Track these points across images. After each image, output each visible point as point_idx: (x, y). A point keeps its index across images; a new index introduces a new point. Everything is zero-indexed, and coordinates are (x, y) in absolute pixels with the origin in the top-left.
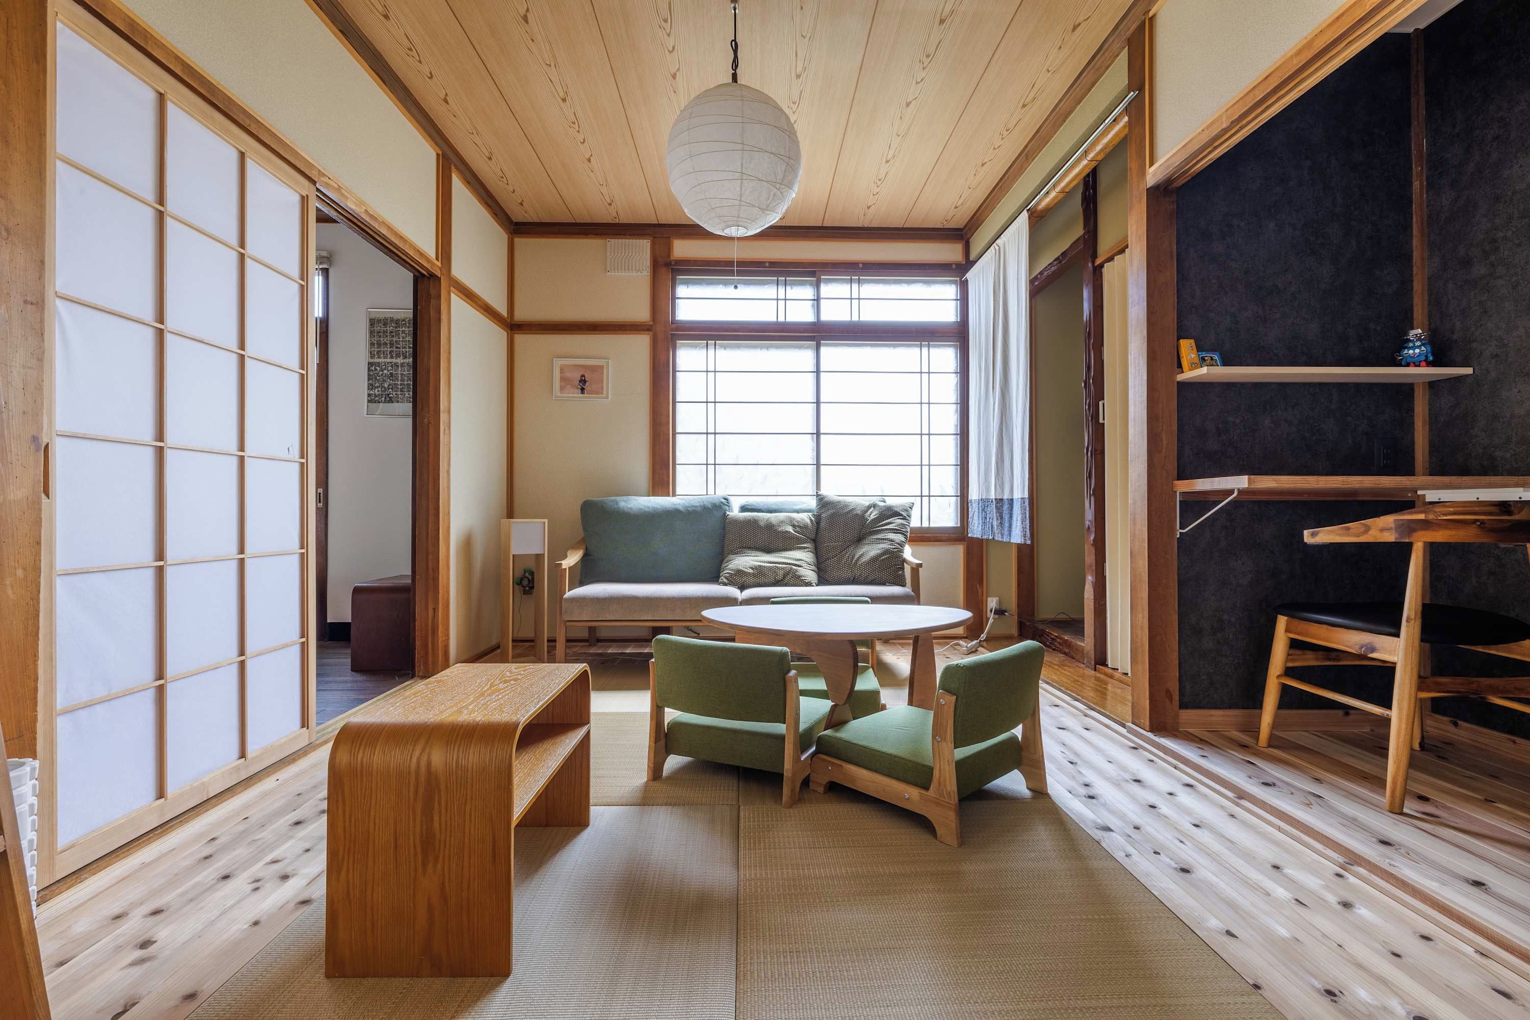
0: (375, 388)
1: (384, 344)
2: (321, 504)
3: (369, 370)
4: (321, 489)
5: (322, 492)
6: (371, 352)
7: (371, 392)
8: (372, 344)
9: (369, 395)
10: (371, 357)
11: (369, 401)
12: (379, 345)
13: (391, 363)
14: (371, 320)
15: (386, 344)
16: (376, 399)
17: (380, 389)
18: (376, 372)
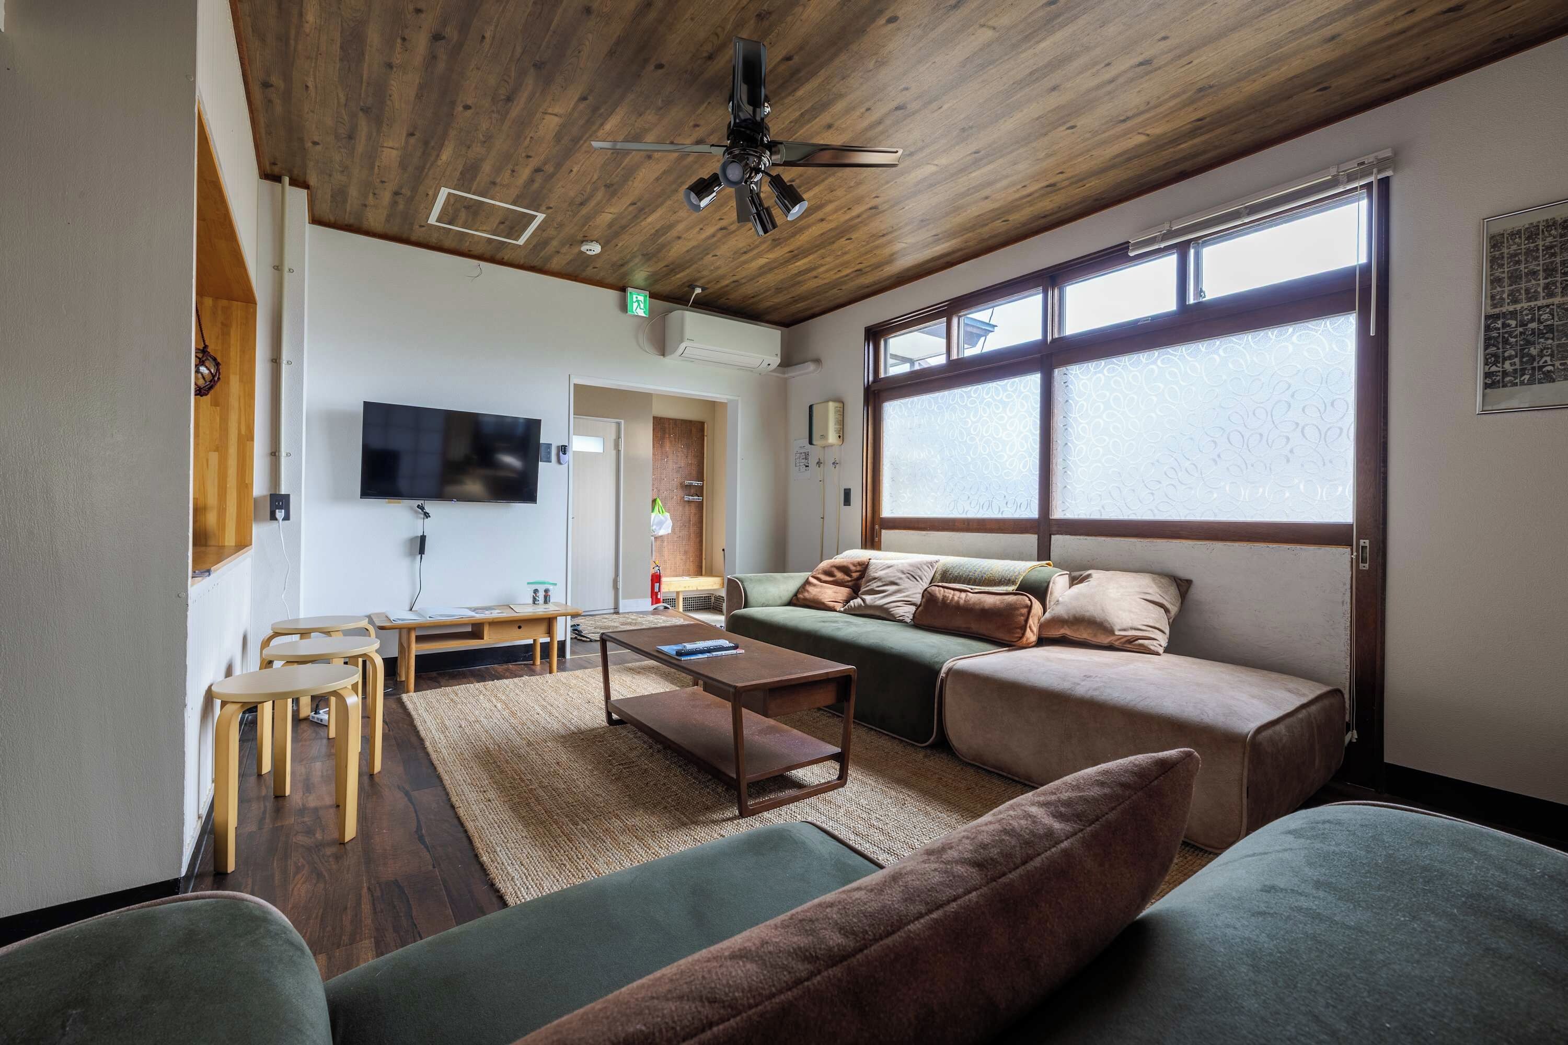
0: (1505, 359)
1: (1527, 274)
2: (1367, 565)
3: (1488, 328)
4: (1367, 541)
5: (1367, 544)
6: (1493, 297)
7: (1494, 369)
8: (1495, 281)
9: (1487, 375)
10: (1494, 306)
11: (1486, 386)
12: (1515, 278)
13: (1548, 306)
14: (1492, 238)
15: (1534, 273)
16: (1507, 379)
17: (1517, 360)
18: (1508, 329)
